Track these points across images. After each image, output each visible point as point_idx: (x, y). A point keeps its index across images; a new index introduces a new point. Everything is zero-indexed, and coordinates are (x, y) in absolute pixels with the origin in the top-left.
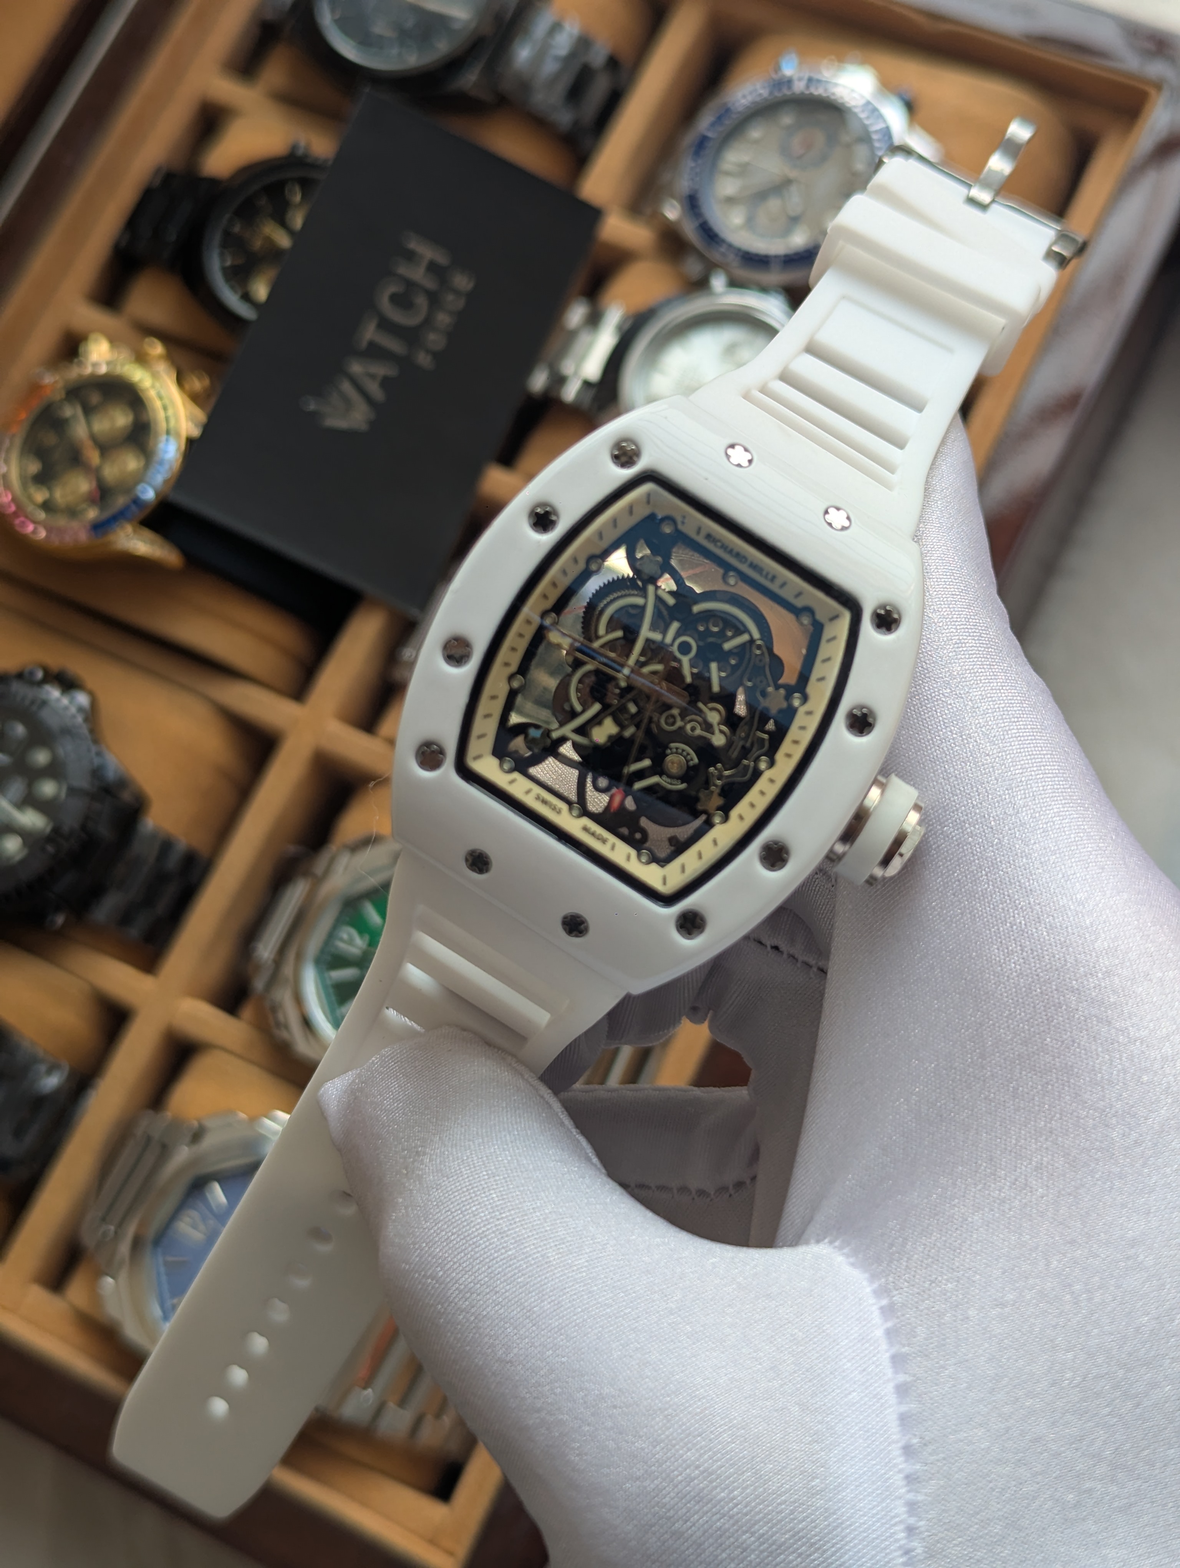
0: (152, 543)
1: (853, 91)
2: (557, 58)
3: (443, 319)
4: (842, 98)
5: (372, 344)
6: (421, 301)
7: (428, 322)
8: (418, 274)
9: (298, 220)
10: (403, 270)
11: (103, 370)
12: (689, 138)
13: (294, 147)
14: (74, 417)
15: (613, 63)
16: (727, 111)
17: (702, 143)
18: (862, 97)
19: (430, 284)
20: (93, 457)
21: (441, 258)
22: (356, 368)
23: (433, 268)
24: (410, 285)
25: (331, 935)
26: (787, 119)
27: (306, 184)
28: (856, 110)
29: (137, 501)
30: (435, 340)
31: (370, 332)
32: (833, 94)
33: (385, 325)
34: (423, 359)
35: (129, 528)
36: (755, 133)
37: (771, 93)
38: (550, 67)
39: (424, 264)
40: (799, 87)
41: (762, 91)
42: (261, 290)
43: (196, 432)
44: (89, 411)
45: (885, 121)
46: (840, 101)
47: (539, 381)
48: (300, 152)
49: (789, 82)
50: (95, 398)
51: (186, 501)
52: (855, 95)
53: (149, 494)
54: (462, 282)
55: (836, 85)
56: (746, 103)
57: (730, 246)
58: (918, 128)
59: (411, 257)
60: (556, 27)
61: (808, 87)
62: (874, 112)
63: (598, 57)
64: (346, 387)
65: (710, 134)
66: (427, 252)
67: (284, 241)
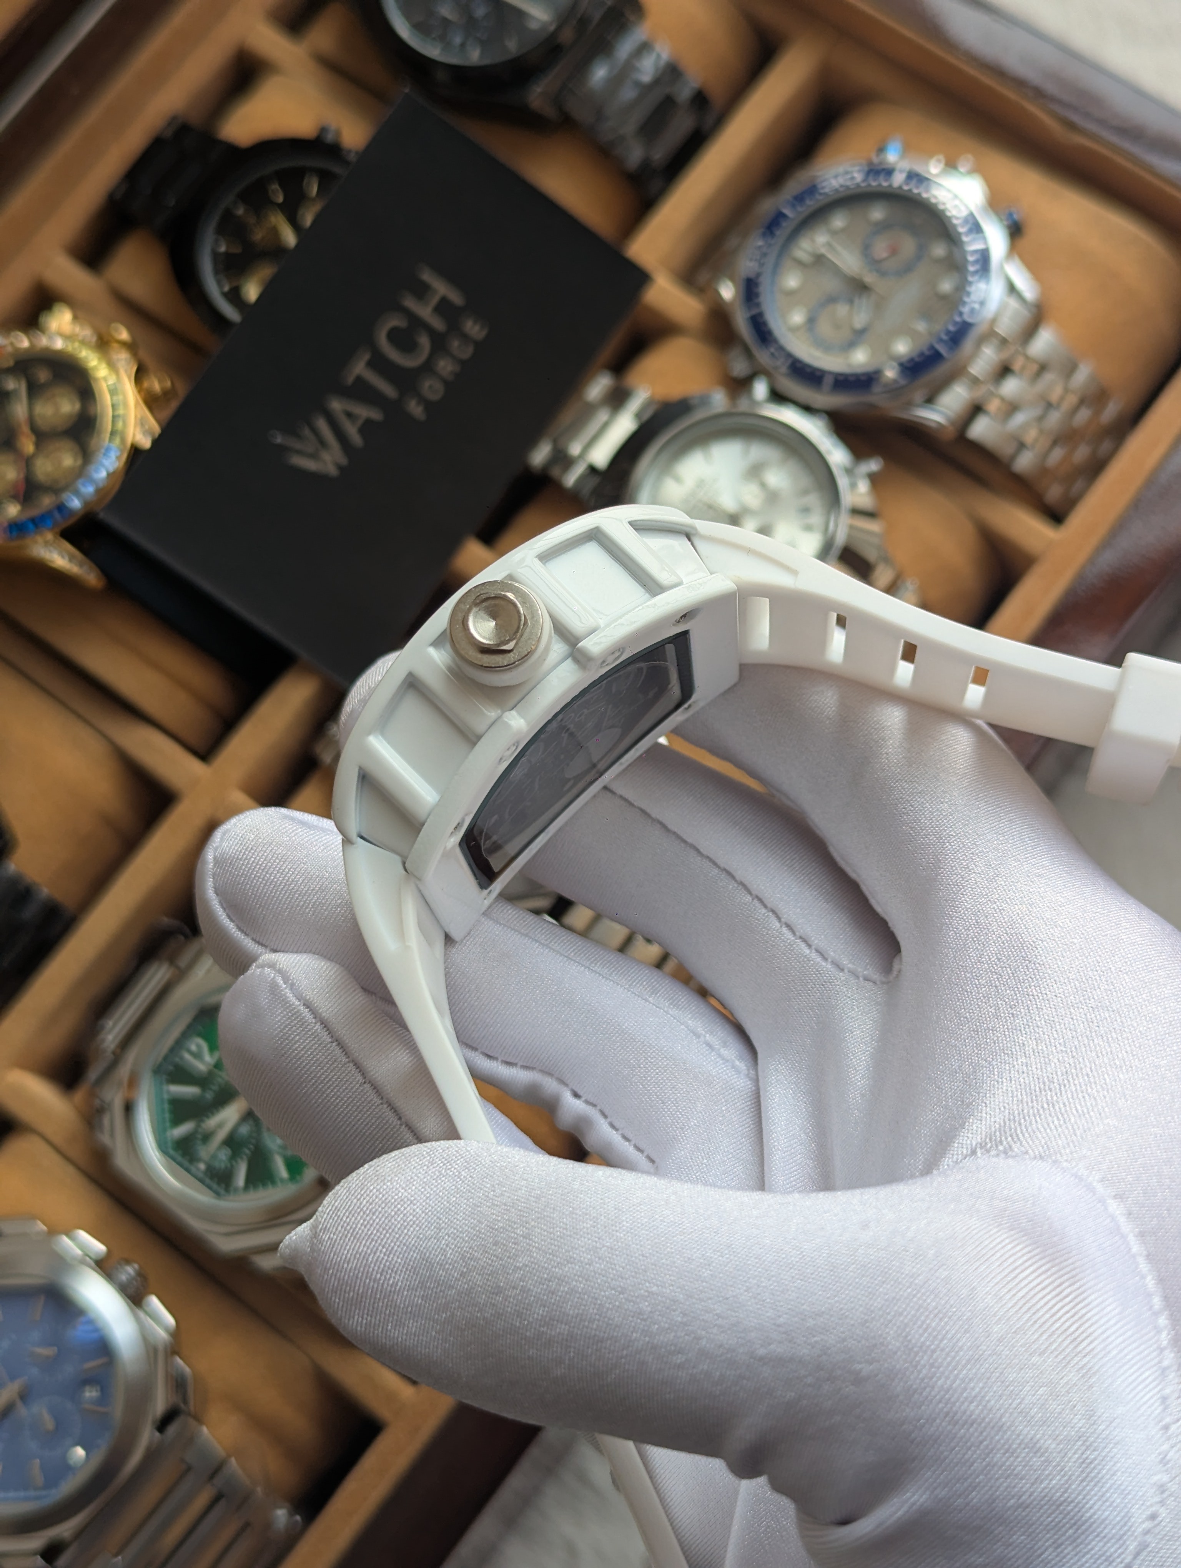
0: (71, 558)
1: (956, 197)
2: (638, 84)
3: (445, 366)
4: (942, 204)
5: (359, 379)
6: (424, 341)
7: (428, 368)
8: (425, 311)
9: (308, 218)
10: (410, 303)
11: (59, 344)
12: (767, 206)
13: (323, 130)
14: (15, 392)
15: (700, 100)
16: (812, 190)
17: (774, 223)
18: (967, 207)
19: (438, 324)
20: (28, 446)
21: (456, 298)
22: (336, 405)
23: (444, 308)
24: (416, 322)
25: (179, 1044)
26: (877, 213)
27: (325, 178)
28: (955, 222)
29: (61, 508)
30: (432, 389)
31: (359, 368)
32: (935, 197)
33: (379, 363)
34: (415, 409)
35: (49, 536)
36: (838, 221)
37: (865, 181)
38: (628, 94)
39: (435, 301)
40: (898, 179)
41: (855, 176)
42: (252, 292)
43: (146, 443)
44: (34, 390)
45: (985, 239)
46: (941, 207)
47: (540, 456)
48: (330, 138)
49: (889, 172)
50: (43, 375)
51: (115, 522)
52: (958, 204)
53: (76, 503)
54: (474, 328)
55: (939, 187)
56: (836, 185)
57: (781, 349)
58: (1017, 257)
59: (422, 291)
60: (644, 47)
61: (908, 183)
62: (976, 228)
63: (685, 91)
64: (322, 424)
65: (787, 211)
66: (441, 288)
67: (290, 238)
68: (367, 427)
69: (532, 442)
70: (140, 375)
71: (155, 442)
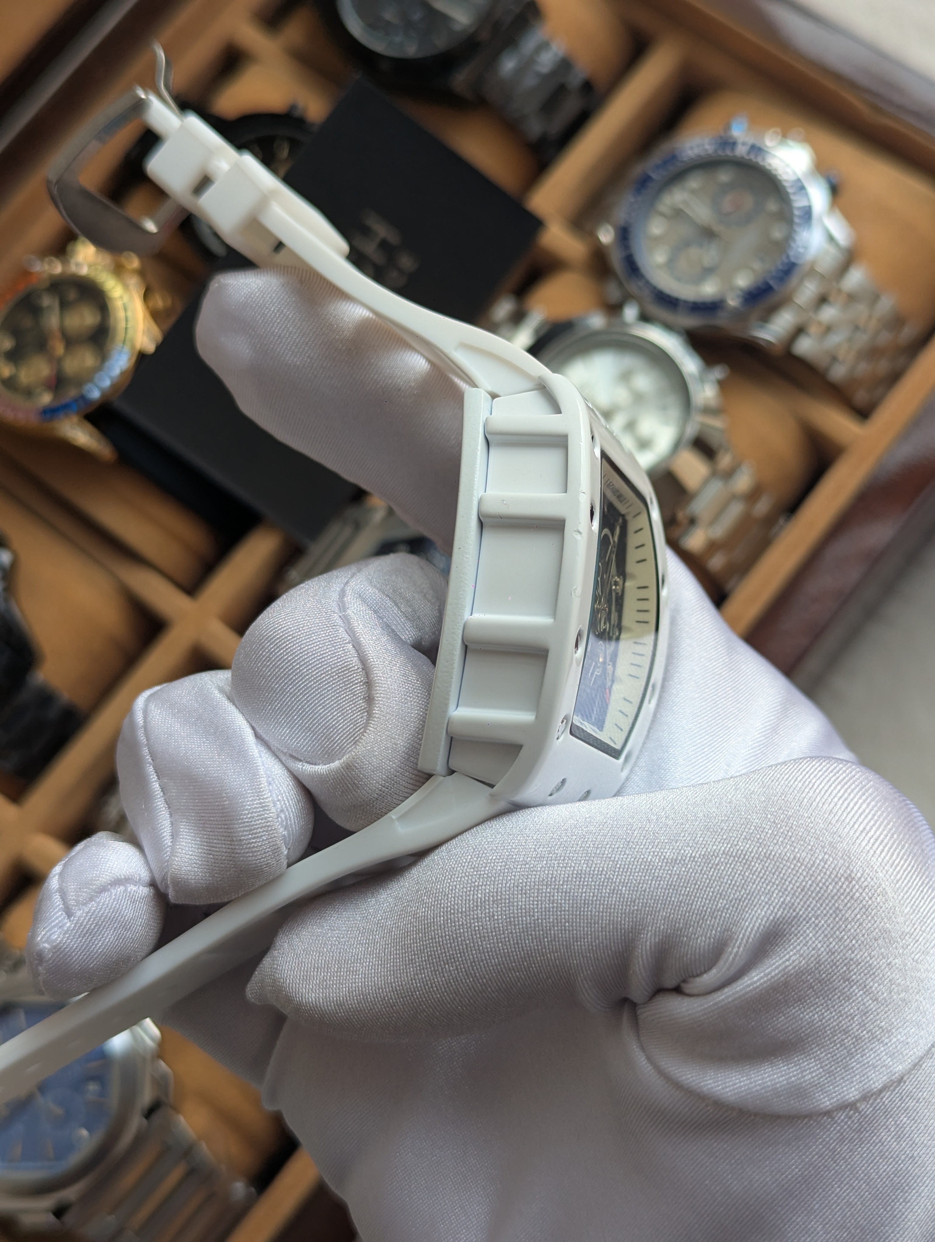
0: (91, 435)
1: (788, 166)
2: (538, 74)
4: (776, 170)
8: (370, 249)
10: (358, 242)
11: (84, 271)
12: (638, 170)
13: (293, 107)
14: (49, 308)
15: (587, 87)
16: (673, 158)
17: (644, 182)
18: (795, 173)
19: (380, 259)
20: (59, 348)
21: (393, 238)
23: (384, 245)
24: (363, 257)
26: (724, 176)
27: (294, 144)
28: (786, 184)
29: (83, 398)
32: (770, 165)
35: (75, 419)
36: (694, 182)
37: (716, 151)
38: (530, 82)
39: (377, 240)
40: (741, 151)
41: (707, 147)
43: (150, 348)
44: (64, 305)
45: (809, 199)
46: (774, 172)
48: (297, 114)
49: (734, 144)
50: (72, 295)
51: (127, 409)
52: (789, 170)
53: (95, 394)
54: (408, 263)
55: (774, 156)
56: (692, 155)
57: (648, 283)
58: (837, 211)
60: (544, 46)
61: (749, 153)
62: (802, 188)
63: (575, 80)
65: (654, 176)
66: (382, 231)
70: (146, 297)
71: (159, 348)
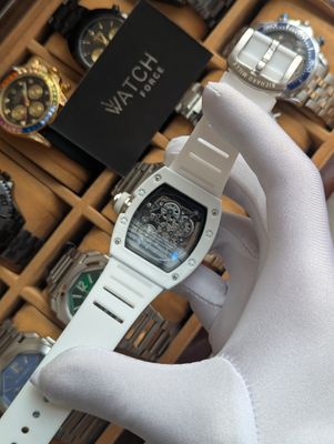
0: (41, 139)
4: (300, 35)
5: (126, 85)
6: (146, 74)
7: (146, 82)
8: (146, 65)
9: (111, 37)
10: (142, 62)
18: (308, 37)
19: (150, 69)
20: (28, 103)
21: (156, 61)
22: (119, 93)
23: (152, 64)
24: (144, 69)
25: (76, 283)
28: (305, 41)
29: (39, 124)
30: (148, 88)
31: (126, 82)
32: (298, 33)
33: (133, 81)
34: (143, 94)
37: (278, 27)
39: (149, 62)
40: (287, 27)
41: (275, 26)
42: (95, 58)
43: (63, 104)
44: (29, 86)
45: (314, 47)
47: (178, 108)
48: (116, 9)
50: (31, 81)
51: (55, 128)
52: (305, 35)
53: (43, 123)
54: (160, 70)
55: (300, 30)
58: (322, 53)
59: (145, 59)
61: (290, 28)
62: (311, 43)
64: (115, 99)
66: (151, 58)
67: (106, 42)
68: (128, 100)
69: (176, 104)
70: (60, 82)
71: (67, 104)
